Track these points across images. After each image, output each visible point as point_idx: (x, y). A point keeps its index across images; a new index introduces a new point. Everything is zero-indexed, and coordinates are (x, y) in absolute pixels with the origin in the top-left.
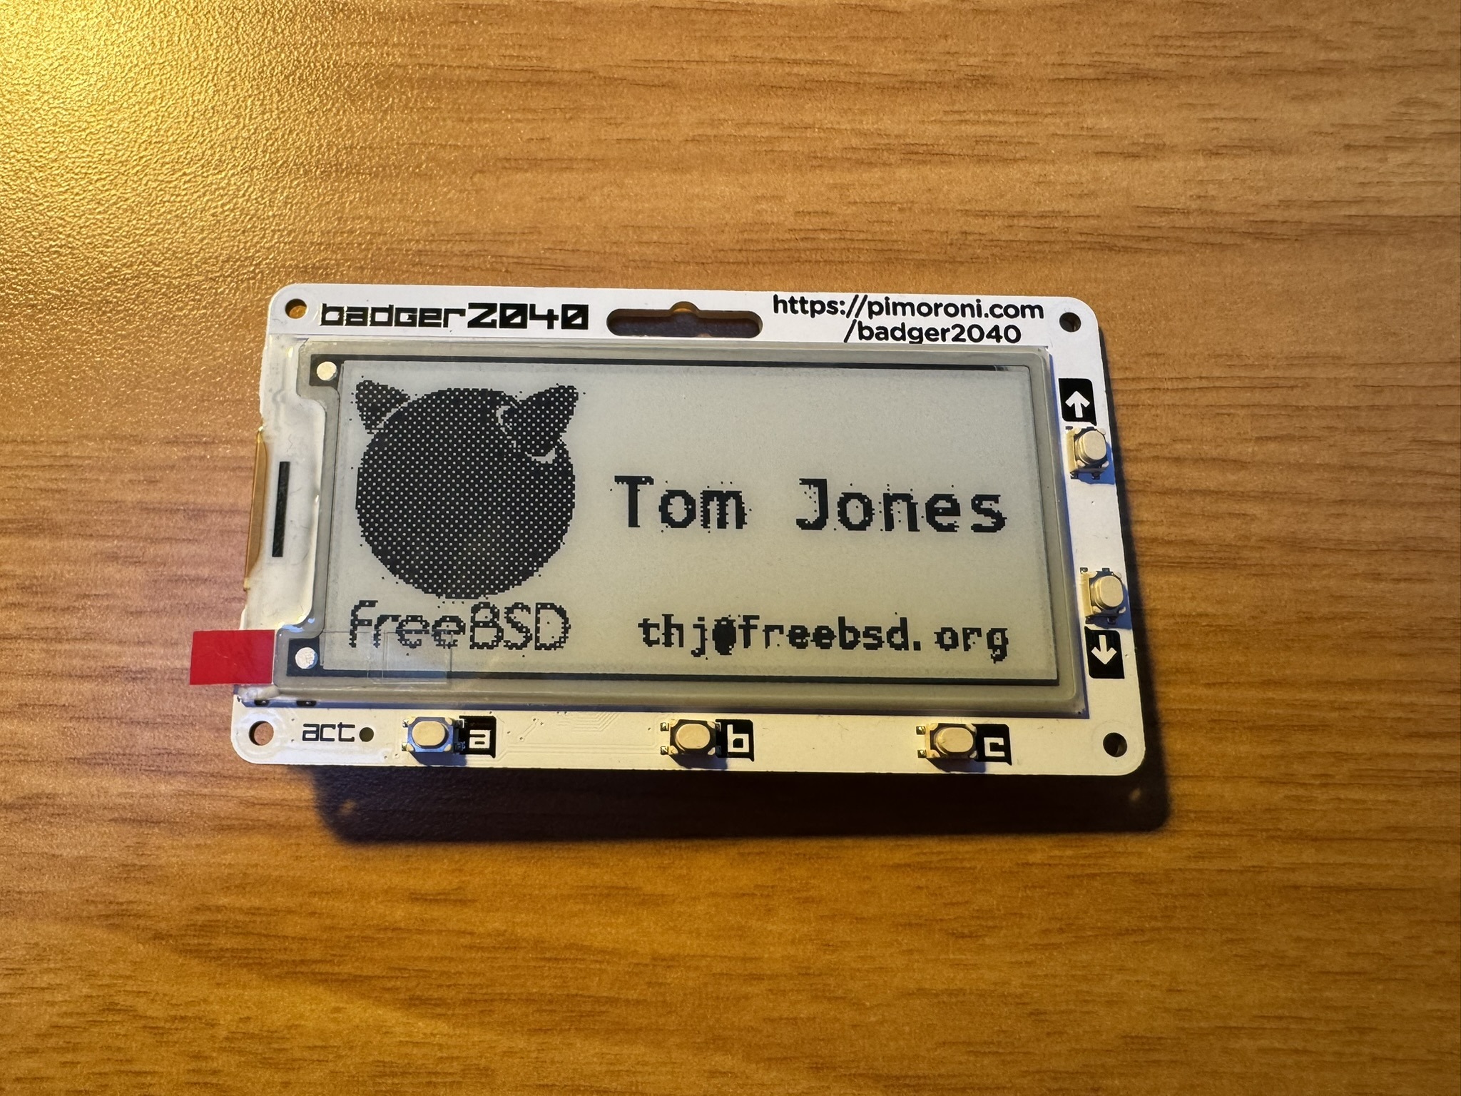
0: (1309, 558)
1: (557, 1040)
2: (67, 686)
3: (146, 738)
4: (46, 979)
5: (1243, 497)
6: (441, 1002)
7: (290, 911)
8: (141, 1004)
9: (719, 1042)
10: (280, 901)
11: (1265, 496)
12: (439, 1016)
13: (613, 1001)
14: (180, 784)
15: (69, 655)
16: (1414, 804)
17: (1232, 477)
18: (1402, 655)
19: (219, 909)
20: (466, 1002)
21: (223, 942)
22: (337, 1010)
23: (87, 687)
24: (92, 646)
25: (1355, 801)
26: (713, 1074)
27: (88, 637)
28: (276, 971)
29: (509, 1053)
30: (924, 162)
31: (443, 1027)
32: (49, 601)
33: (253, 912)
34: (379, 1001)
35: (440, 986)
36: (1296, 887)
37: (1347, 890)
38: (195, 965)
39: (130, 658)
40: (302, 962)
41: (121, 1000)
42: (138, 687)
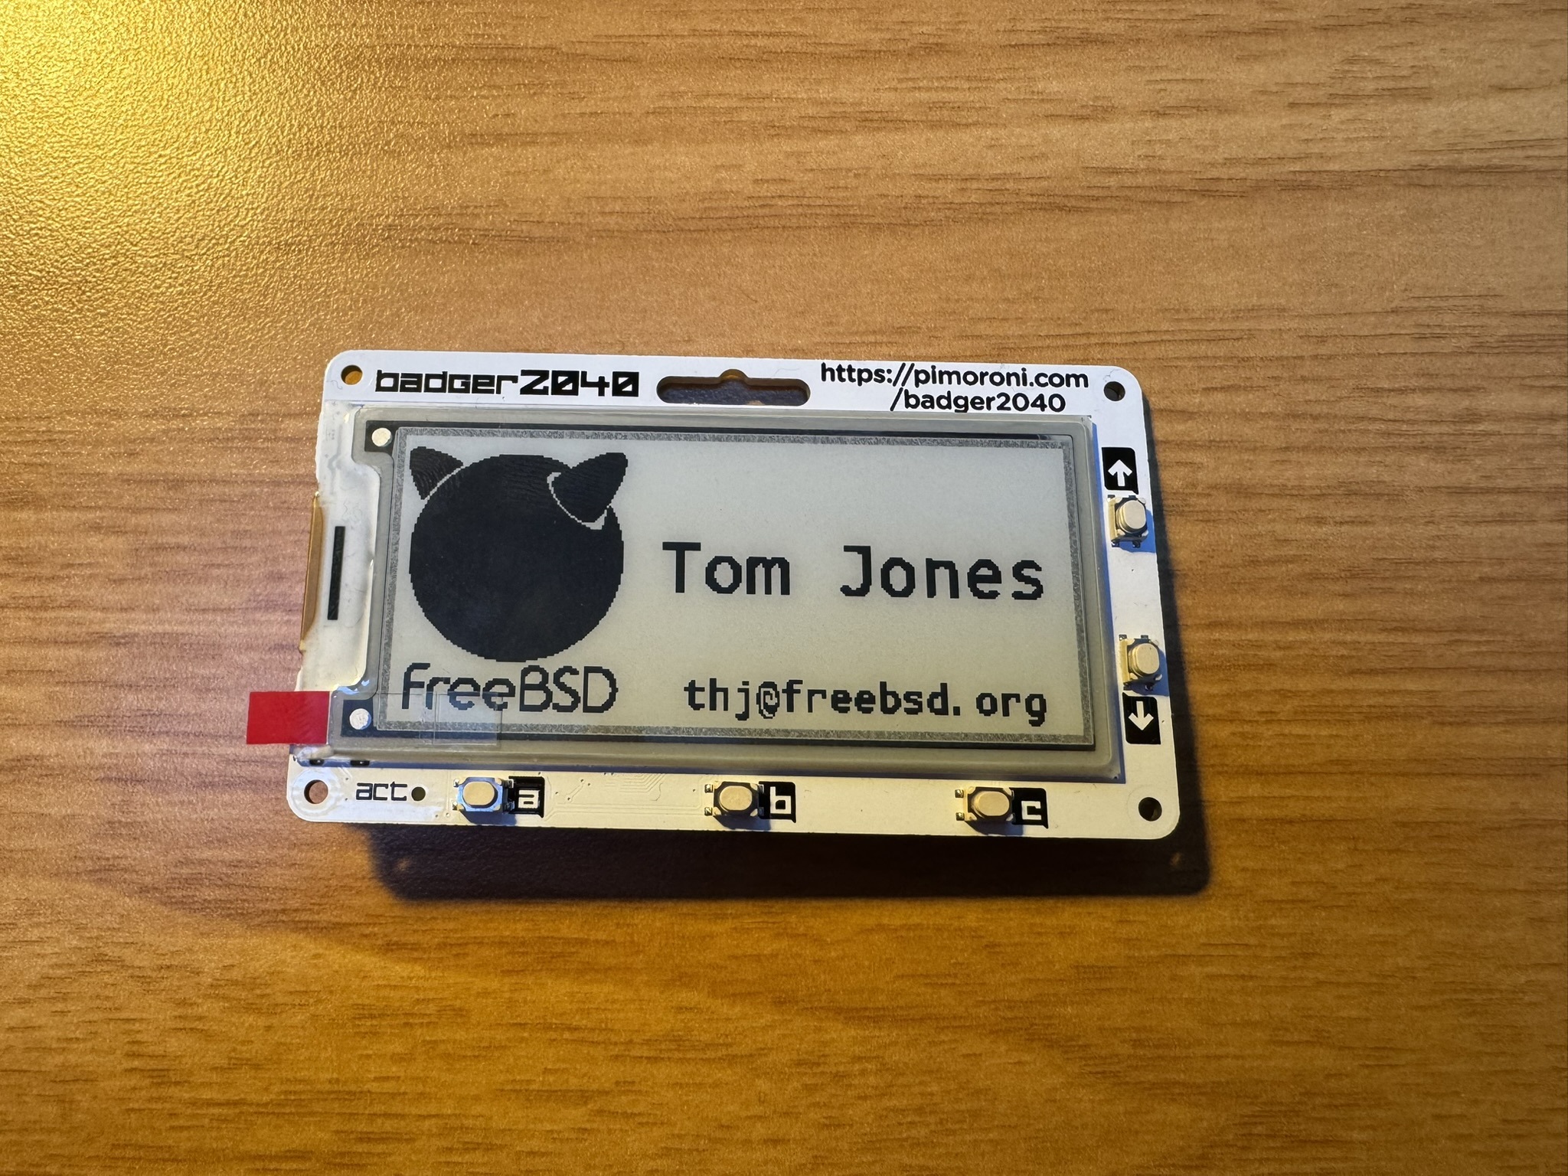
0: (1255, 504)
1: (530, 980)
2: (52, 652)
3: (130, 700)
4: (34, 934)
5: (1193, 445)
6: (415, 947)
7: (270, 863)
8: (128, 954)
9: (683, 979)
10: (262, 853)
11: (1210, 445)
12: (416, 960)
13: (583, 942)
14: (163, 743)
15: (55, 622)
16: (1356, 737)
17: (1180, 427)
18: (1345, 595)
19: (201, 862)
20: (441, 946)
21: (209, 894)
22: (317, 956)
23: (73, 653)
24: (76, 614)
25: (1299, 736)
26: (680, 1009)
27: (72, 605)
28: (257, 921)
29: (485, 993)
30: (879, 129)
31: (419, 970)
32: (36, 570)
33: (235, 864)
34: (357, 948)
35: (415, 931)
36: (1243, 820)
37: (1291, 822)
38: (180, 917)
39: (113, 624)
40: (284, 911)
41: (110, 951)
42: (122, 651)
